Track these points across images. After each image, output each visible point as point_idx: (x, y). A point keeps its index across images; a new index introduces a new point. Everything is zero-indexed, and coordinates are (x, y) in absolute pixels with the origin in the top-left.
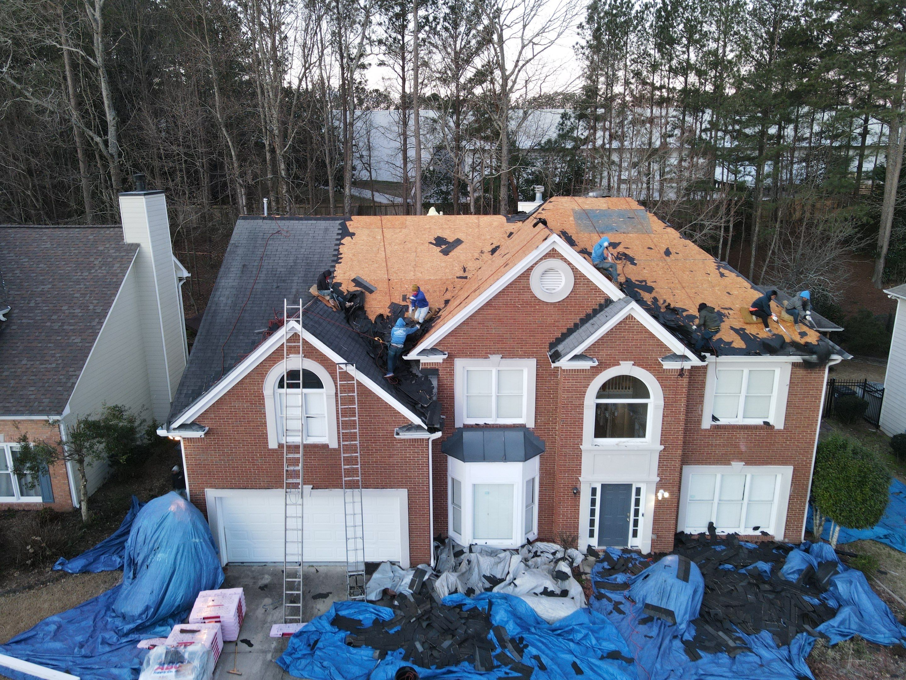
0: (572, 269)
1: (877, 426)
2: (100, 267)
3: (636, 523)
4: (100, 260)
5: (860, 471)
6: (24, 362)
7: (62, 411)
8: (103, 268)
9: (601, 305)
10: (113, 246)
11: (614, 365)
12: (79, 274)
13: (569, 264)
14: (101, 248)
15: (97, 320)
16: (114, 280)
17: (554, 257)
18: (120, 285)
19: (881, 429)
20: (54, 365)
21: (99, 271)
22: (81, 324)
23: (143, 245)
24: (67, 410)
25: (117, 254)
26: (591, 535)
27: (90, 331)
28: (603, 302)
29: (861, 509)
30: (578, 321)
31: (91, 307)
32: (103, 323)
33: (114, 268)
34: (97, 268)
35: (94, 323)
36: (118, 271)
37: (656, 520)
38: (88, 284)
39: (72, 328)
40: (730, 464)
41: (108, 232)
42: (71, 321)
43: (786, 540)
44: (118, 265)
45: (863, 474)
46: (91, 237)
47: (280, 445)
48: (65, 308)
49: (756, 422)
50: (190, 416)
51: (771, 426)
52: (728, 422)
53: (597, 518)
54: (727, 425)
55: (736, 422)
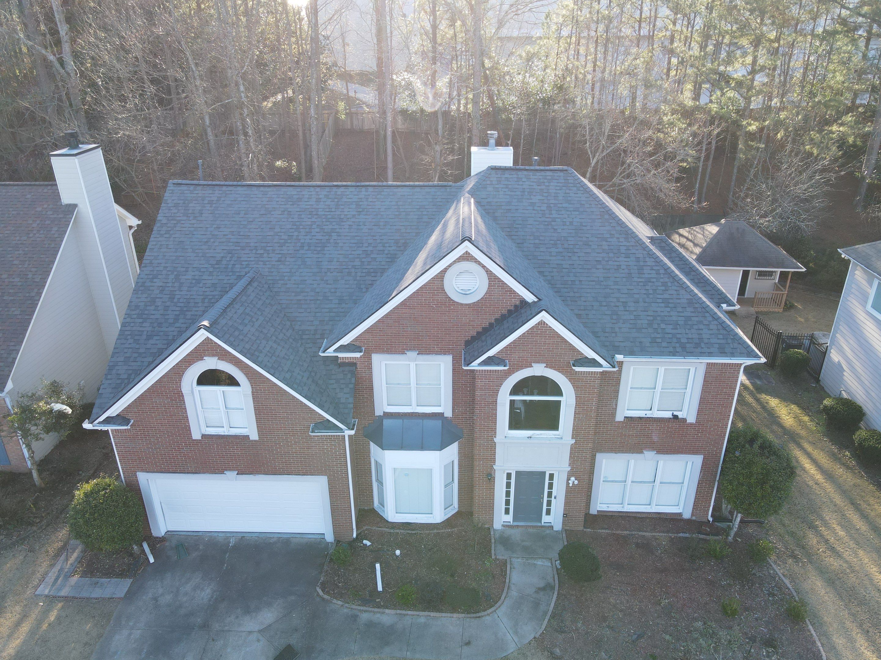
0: (486, 271)
1: (818, 380)
2: (39, 231)
3: (549, 503)
4: (38, 222)
5: (763, 469)
7: (4, 388)
8: (42, 232)
9: (516, 306)
10: (51, 206)
11: (527, 367)
12: (18, 238)
13: (484, 267)
14: (39, 209)
15: (36, 290)
16: (53, 246)
17: (468, 260)
18: (58, 251)
19: (821, 383)
21: (37, 235)
22: (20, 294)
23: (80, 206)
24: (10, 385)
25: (55, 216)
26: (507, 511)
27: (30, 302)
28: (518, 303)
29: (760, 503)
30: (493, 321)
31: (30, 276)
32: (42, 293)
33: (52, 232)
34: (35, 232)
35: (33, 294)
36: (56, 236)
37: (568, 502)
38: (26, 249)
39: (12, 298)
40: (642, 452)
41: (45, 191)
42: (11, 291)
43: (694, 518)
44: (55, 229)
45: (765, 472)
46: (29, 196)
47: (203, 436)
48: (4, 276)
49: (668, 415)
50: (114, 411)
51: (684, 420)
52: (641, 414)
53: (512, 498)
54: (640, 418)
55: (649, 414)
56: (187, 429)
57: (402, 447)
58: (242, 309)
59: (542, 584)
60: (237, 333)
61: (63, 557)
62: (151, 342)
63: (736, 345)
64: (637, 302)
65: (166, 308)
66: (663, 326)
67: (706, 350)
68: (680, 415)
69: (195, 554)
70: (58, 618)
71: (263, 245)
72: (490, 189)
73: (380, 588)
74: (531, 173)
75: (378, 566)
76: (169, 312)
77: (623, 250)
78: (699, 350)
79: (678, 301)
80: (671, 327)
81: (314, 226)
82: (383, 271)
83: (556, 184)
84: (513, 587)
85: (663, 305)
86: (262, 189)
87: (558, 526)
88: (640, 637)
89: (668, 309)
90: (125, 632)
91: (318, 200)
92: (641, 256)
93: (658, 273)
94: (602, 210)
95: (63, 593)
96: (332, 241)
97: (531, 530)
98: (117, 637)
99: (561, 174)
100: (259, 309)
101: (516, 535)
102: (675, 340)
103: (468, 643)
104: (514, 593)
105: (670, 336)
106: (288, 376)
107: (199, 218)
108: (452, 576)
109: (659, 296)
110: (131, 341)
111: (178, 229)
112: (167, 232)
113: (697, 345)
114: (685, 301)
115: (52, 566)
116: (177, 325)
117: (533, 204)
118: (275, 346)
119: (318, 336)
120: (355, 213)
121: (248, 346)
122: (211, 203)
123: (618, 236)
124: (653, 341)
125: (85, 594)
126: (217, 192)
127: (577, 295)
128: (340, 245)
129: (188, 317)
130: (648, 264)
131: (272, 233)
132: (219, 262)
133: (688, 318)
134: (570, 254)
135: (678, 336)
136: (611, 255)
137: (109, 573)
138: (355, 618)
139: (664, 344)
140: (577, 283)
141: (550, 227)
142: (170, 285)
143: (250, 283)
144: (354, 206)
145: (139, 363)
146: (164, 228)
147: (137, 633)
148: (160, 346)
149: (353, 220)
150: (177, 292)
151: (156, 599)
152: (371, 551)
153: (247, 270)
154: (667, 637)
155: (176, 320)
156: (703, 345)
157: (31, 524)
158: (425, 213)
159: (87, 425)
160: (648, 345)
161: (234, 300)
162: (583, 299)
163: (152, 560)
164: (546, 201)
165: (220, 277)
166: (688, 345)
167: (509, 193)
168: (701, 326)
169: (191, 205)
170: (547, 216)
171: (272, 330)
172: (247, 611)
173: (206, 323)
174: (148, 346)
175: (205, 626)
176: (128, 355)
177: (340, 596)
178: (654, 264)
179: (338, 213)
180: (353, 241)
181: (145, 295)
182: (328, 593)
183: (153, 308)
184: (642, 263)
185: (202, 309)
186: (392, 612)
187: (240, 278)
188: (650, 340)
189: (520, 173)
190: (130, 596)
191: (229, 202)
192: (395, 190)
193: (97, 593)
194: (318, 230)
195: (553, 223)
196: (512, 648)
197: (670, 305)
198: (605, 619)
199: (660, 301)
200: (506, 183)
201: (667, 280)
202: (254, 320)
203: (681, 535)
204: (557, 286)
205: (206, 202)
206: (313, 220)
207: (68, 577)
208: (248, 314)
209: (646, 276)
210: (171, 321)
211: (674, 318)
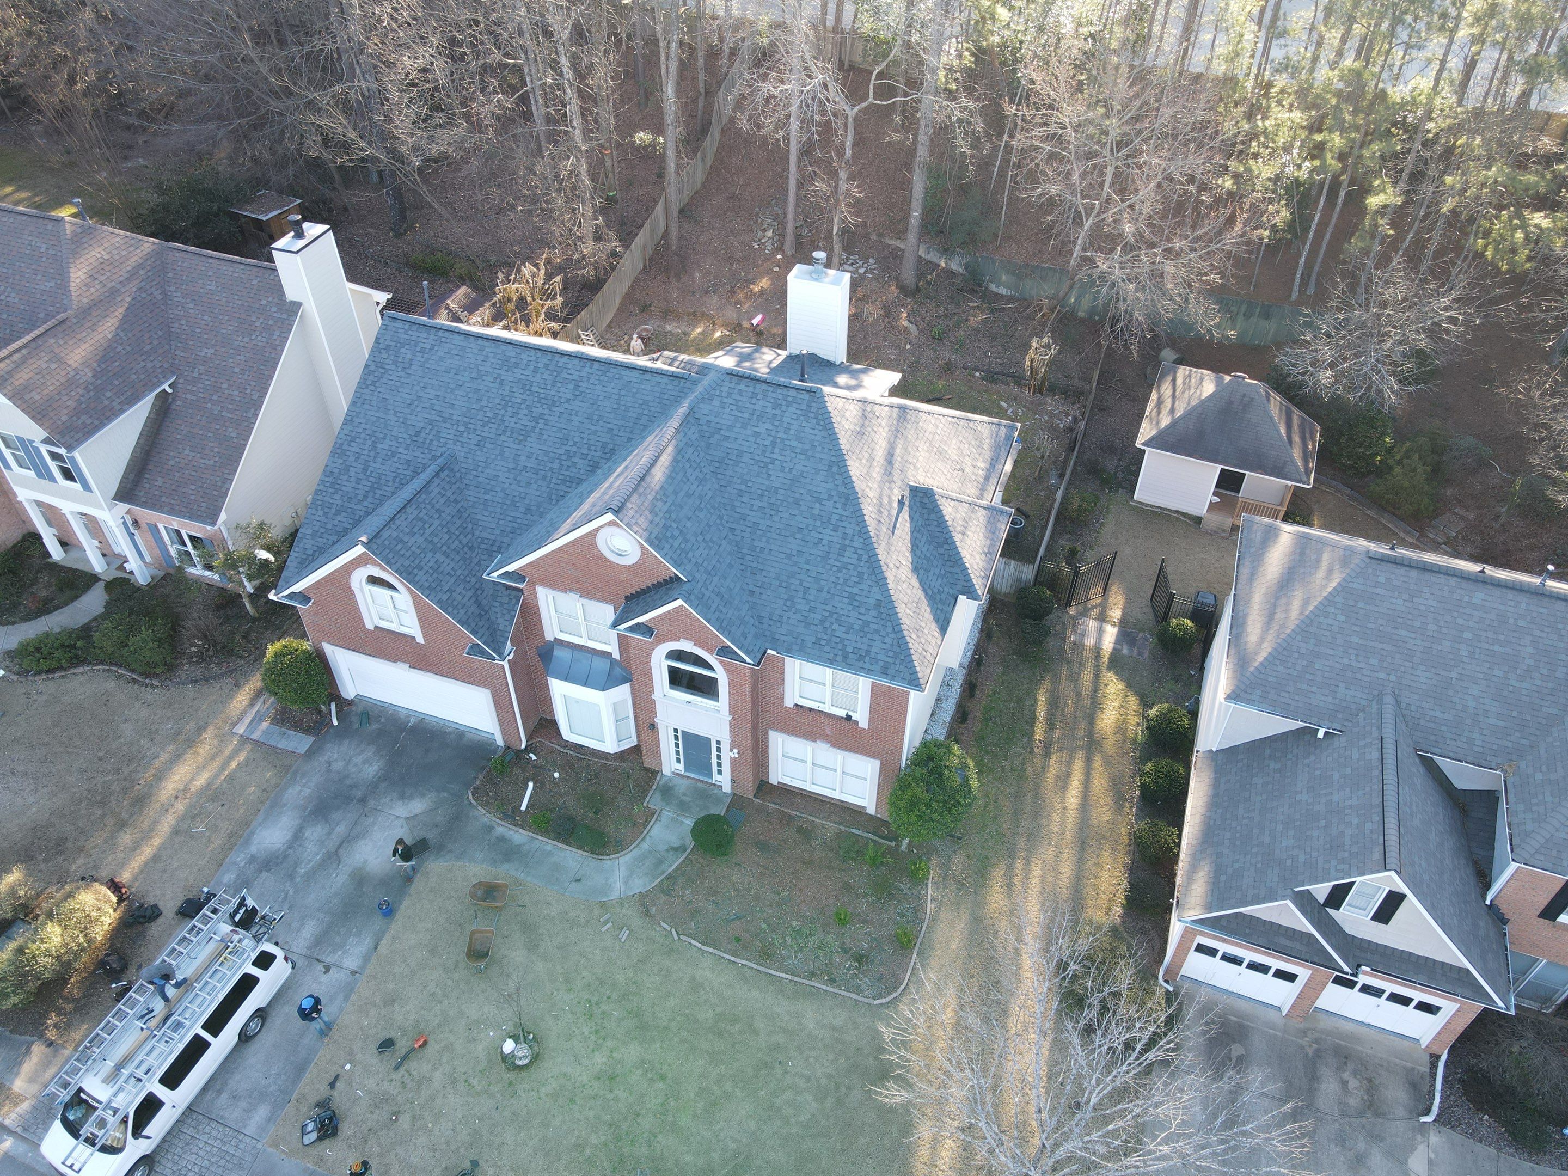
1: (1202, 667)
2: (261, 333)
3: (718, 765)
4: (262, 320)
6: (187, 452)
7: (217, 520)
8: (264, 335)
9: (667, 580)
11: (676, 641)
12: (240, 338)
14: (264, 302)
15: (253, 411)
16: (273, 356)
17: (617, 526)
18: (278, 363)
20: (211, 462)
21: (259, 338)
22: (238, 413)
23: (305, 304)
24: (223, 516)
25: (279, 315)
26: (678, 760)
27: (246, 424)
28: (672, 575)
30: (649, 587)
31: (248, 391)
32: (258, 415)
33: (275, 337)
34: (258, 333)
35: (250, 415)
36: (278, 342)
37: (734, 770)
38: (248, 355)
39: (230, 415)
40: (815, 742)
42: (230, 406)
43: (879, 816)
44: (277, 332)
46: (255, 282)
47: (376, 627)
48: (225, 386)
49: (843, 713)
50: (297, 588)
51: (857, 722)
52: (814, 705)
53: (681, 750)
54: (811, 709)
55: (822, 708)
56: (360, 618)
57: (567, 678)
58: (416, 512)
59: (676, 844)
60: (400, 546)
61: (261, 700)
62: (339, 518)
63: (902, 668)
64: (820, 590)
65: (358, 481)
66: (835, 626)
67: (868, 666)
68: (855, 717)
69: (375, 726)
70: (247, 760)
71: (466, 420)
72: (716, 402)
73: (523, 808)
74: (771, 389)
75: (531, 785)
76: (360, 486)
77: (835, 517)
78: (861, 664)
79: (866, 600)
80: (844, 629)
81: (523, 406)
82: (580, 481)
83: (794, 410)
84: (648, 838)
85: (846, 600)
86: (480, 342)
87: (727, 788)
88: (738, 918)
89: (850, 607)
90: (298, 788)
91: (536, 370)
92: (850, 532)
93: (859, 560)
94: (833, 459)
95: (254, 736)
96: (537, 430)
97: (700, 785)
98: (290, 790)
99: (806, 396)
100: (438, 511)
101: (682, 786)
102: (840, 646)
103: (578, 881)
104: (645, 846)
105: (838, 640)
106: (445, 597)
107: (408, 371)
108: (596, 813)
109: (847, 589)
110: (321, 513)
111: (384, 380)
112: (374, 383)
113: (861, 658)
114: (872, 601)
115: (251, 704)
116: (366, 504)
117: (757, 434)
118: (442, 558)
119: (495, 548)
120: (570, 396)
121: (407, 563)
122: (423, 351)
123: (835, 498)
124: (817, 642)
125: (272, 743)
126: (432, 337)
127: (760, 567)
128: (545, 437)
129: (377, 496)
130: (855, 544)
131: (477, 406)
132: (417, 434)
133: (867, 624)
134: (773, 513)
135: (846, 642)
136: (818, 523)
137: (298, 726)
138: (490, 829)
139: (827, 649)
140: (766, 551)
141: (764, 470)
142: (365, 452)
143: (437, 474)
144: (571, 386)
145: (324, 541)
146: (371, 378)
147: (307, 792)
148: (346, 525)
149: (566, 405)
150: (371, 464)
151: (329, 763)
152: (534, 767)
153: (443, 449)
154: (764, 926)
155: (366, 497)
156: (867, 659)
157: (241, 657)
158: (646, 412)
159: (272, 596)
160: (810, 645)
161: (409, 502)
162: (764, 573)
163: (335, 723)
164: (773, 433)
165: (416, 454)
166: (851, 656)
167: (736, 413)
168: (876, 637)
169: (403, 350)
170: (767, 454)
171: (447, 537)
172: (402, 797)
173: (364, 539)
174: (336, 523)
175: (363, 801)
176: (316, 528)
177: (486, 805)
178: (861, 546)
179: (553, 392)
180: (559, 435)
181: (341, 461)
182: (477, 799)
183: (346, 477)
184: (847, 542)
185: (392, 489)
186: (526, 833)
187: (434, 458)
188: (814, 640)
189: (758, 386)
190: (310, 754)
191: (442, 354)
192: (623, 372)
193: (283, 744)
194: (526, 412)
195: (770, 466)
196: (615, 895)
197: (855, 603)
198: (716, 893)
199: (845, 595)
200: (738, 397)
201: (865, 570)
202: (427, 526)
203: (853, 830)
204: (744, 551)
205: (418, 349)
206: (525, 397)
207: (261, 720)
208: (421, 519)
209: (845, 560)
210: (360, 497)
211: (851, 620)
